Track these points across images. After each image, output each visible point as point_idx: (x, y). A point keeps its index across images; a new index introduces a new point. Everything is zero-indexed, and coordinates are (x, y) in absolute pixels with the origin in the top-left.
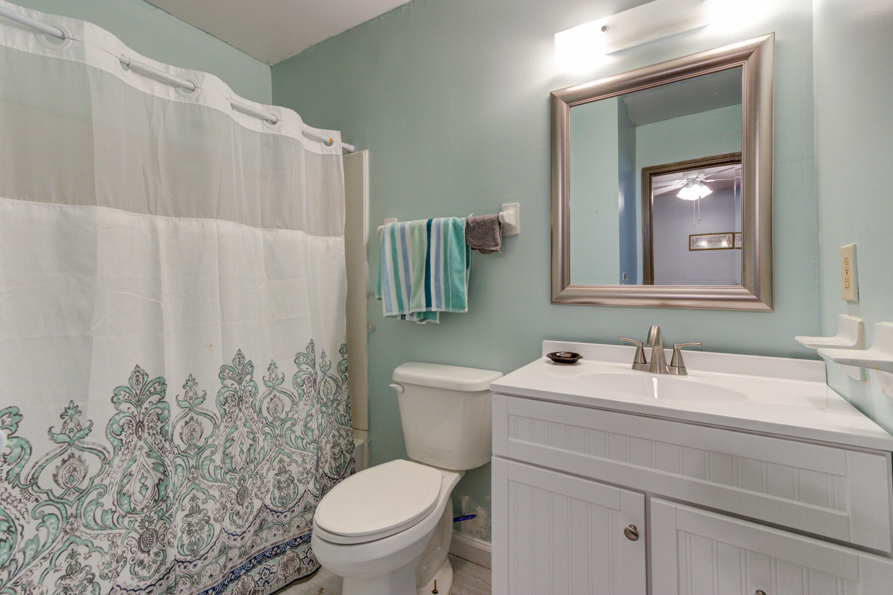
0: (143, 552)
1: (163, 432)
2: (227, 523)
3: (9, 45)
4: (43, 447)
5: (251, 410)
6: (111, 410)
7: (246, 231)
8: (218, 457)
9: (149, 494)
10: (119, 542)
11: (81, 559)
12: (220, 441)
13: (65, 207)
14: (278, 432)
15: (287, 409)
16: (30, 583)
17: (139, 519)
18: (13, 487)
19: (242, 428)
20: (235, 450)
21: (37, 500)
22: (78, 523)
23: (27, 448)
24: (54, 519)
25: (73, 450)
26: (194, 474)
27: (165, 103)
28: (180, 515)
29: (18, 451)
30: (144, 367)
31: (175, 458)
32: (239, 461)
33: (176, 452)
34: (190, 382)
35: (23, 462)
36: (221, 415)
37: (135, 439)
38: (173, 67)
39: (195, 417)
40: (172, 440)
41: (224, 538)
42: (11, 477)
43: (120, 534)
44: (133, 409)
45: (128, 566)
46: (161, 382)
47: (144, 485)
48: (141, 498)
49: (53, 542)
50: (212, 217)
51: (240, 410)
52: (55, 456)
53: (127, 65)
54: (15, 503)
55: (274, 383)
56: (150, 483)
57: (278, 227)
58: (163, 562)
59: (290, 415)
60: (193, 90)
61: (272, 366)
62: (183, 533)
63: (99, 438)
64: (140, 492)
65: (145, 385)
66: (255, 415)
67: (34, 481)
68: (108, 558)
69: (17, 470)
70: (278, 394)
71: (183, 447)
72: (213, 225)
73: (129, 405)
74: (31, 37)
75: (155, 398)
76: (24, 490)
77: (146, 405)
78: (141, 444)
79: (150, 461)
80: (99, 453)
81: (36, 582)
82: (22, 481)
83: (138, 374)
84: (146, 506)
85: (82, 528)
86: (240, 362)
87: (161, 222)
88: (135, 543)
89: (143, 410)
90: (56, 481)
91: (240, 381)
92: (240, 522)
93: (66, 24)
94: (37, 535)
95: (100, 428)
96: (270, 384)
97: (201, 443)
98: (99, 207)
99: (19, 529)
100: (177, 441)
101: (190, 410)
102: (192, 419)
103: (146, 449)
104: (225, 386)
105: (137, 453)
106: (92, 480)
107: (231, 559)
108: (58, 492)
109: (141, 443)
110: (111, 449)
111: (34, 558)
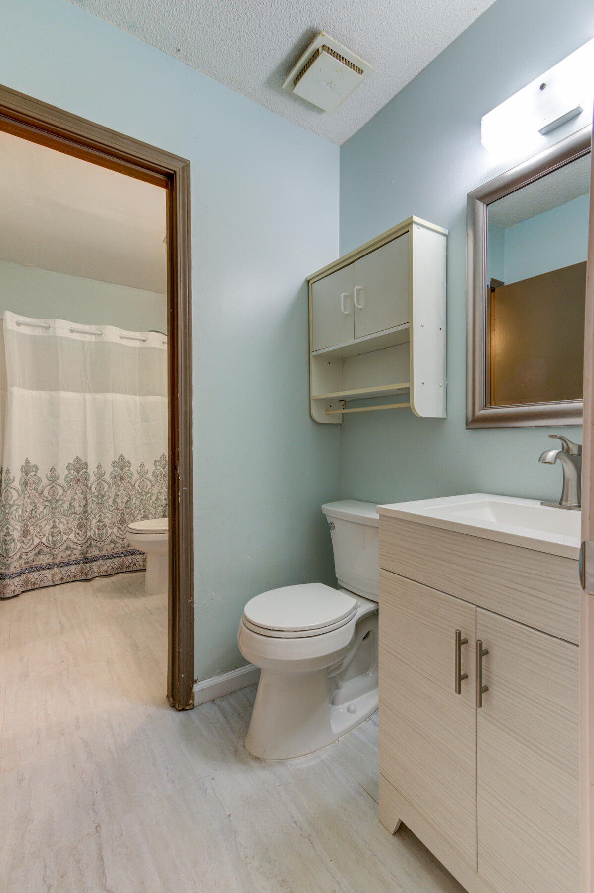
0: (79, 530)
1: (87, 485)
2: (115, 531)
3: (34, 334)
4: (45, 481)
5: (128, 484)
6: (66, 472)
7: (130, 398)
8: (111, 501)
9: (82, 508)
10: (70, 523)
11: (57, 524)
12: (113, 494)
13: (50, 392)
14: (144, 498)
15: (149, 487)
16: (41, 526)
17: (78, 517)
18: (36, 492)
19: (122, 491)
20: (119, 500)
21: (43, 499)
22: (56, 511)
23: (40, 480)
24: (48, 507)
25: (54, 484)
26: (101, 505)
27: (90, 342)
28: (94, 522)
29: (37, 480)
30: (80, 457)
31: (92, 497)
32: (121, 506)
33: (93, 495)
34: (99, 466)
35: (39, 485)
36: (113, 483)
37: (77, 485)
38: (87, 326)
39: (101, 482)
40: (91, 489)
41: (113, 537)
42: (36, 489)
43: (71, 520)
44: (75, 473)
45: (73, 533)
46: (86, 464)
47: (80, 505)
48: (79, 510)
49: (48, 515)
50: (109, 392)
51: (122, 483)
52: (48, 485)
53: (72, 331)
54: (37, 498)
55: (143, 474)
56: (82, 504)
57: (147, 395)
58: (86, 537)
60: (101, 335)
61: (142, 465)
62: (96, 528)
63: (62, 481)
64: (79, 507)
65: (81, 464)
66: (131, 487)
67: (42, 492)
68: (66, 527)
70: (144, 479)
71: (96, 494)
72: (110, 396)
73: (74, 471)
74: (40, 329)
75: (84, 471)
76: (39, 494)
77: (81, 473)
79: (83, 496)
80: (62, 487)
81: (43, 526)
82: (39, 491)
83: (78, 459)
84: (81, 513)
86: (122, 460)
87: (88, 396)
88: (76, 525)
89: (80, 475)
90: (49, 494)
91: (122, 469)
92: (121, 532)
93: (50, 322)
94: (43, 511)
95: (62, 478)
96: (140, 474)
97: (103, 493)
98: (61, 392)
99: (38, 507)
100: (93, 490)
101: (99, 478)
103: (81, 491)
104: (115, 471)
105: (77, 491)
106: (60, 496)
107: (117, 548)
108: (50, 498)
109: (79, 488)
110: (67, 487)
111: (42, 518)
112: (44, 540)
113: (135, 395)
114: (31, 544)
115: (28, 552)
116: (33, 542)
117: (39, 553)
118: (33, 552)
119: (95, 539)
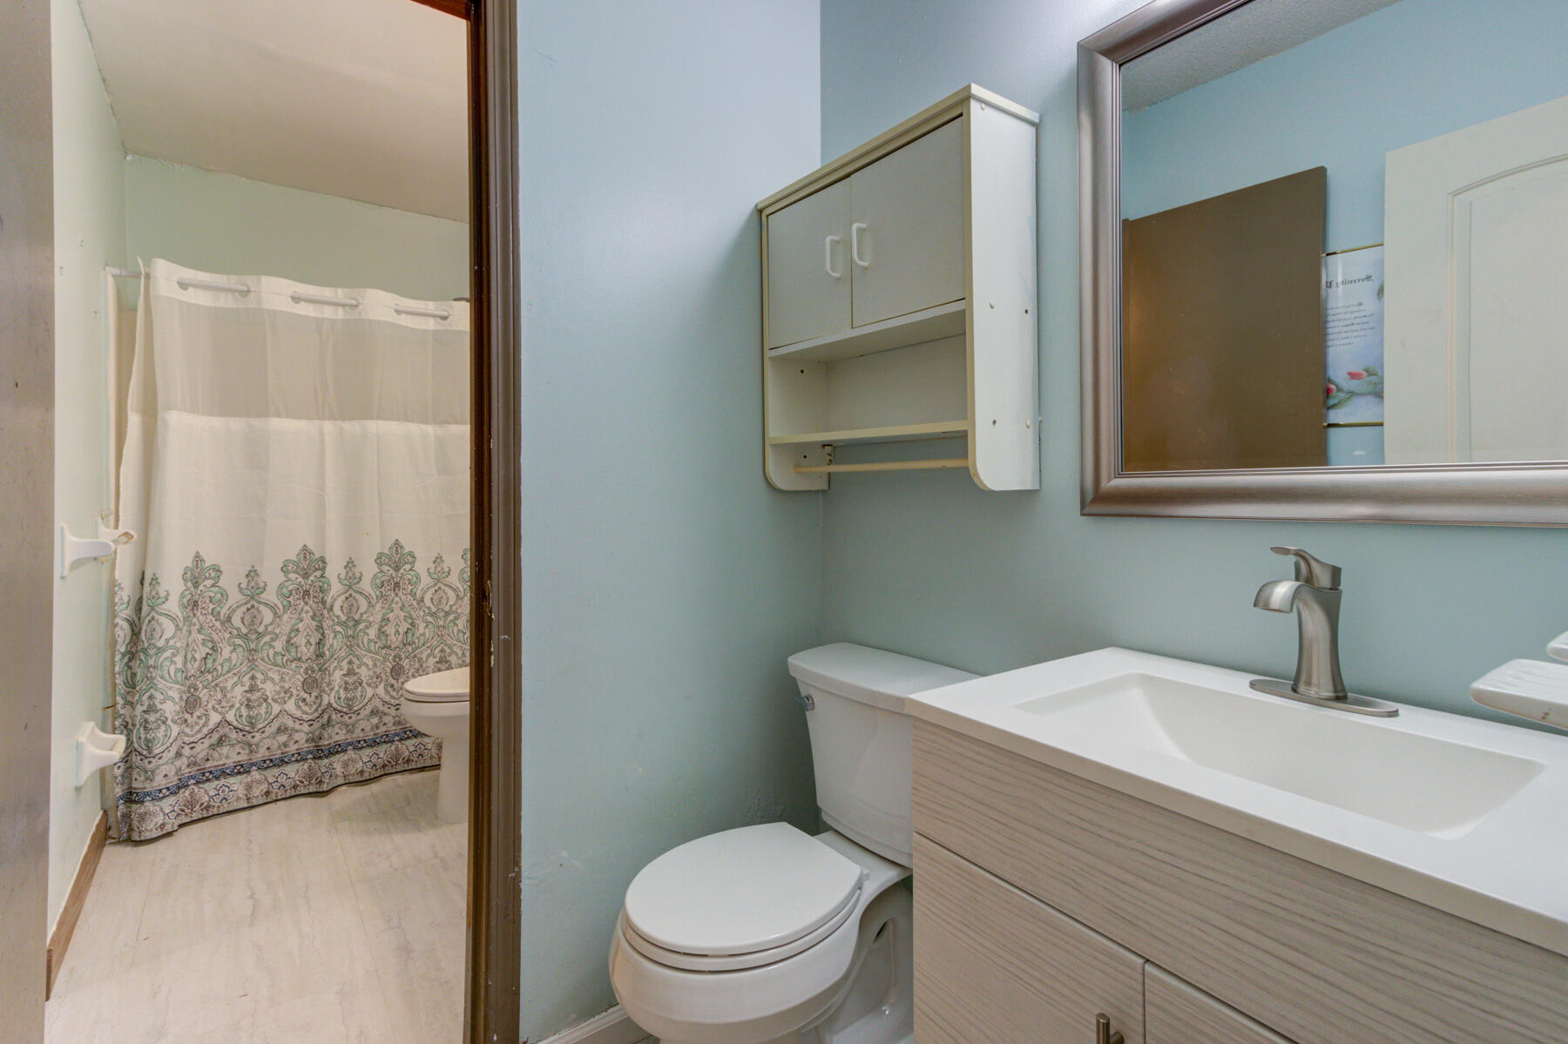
0: (306, 692)
1: (323, 602)
2: (381, 690)
3: (217, 305)
4: (235, 597)
5: (409, 597)
6: (281, 578)
7: (414, 429)
8: (372, 632)
10: (287, 679)
11: (258, 682)
12: (377, 618)
13: (249, 419)
14: (441, 623)
15: (451, 602)
16: (225, 688)
17: (304, 667)
18: (216, 620)
19: (397, 611)
20: (390, 630)
21: (231, 633)
22: (258, 656)
23: (225, 595)
24: (241, 650)
25: (253, 602)
26: (352, 641)
27: (333, 321)
28: (338, 674)
29: (218, 596)
30: (311, 547)
31: (334, 625)
32: (395, 640)
33: (336, 620)
34: (350, 565)
35: (222, 605)
36: (377, 597)
37: (302, 603)
38: (329, 289)
39: (354, 594)
40: (332, 609)
41: (377, 703)
42: (215, 613)
43: (288, 674)
44: (300, 579)
45: (293, 699)
46: (322, 560)
47: (308, 642)
48: (307, 652)
49: (241, 664)
50: (372, 418)
51: (396, 595)
52: (242, 605)
53: (297, 299)
54: (218, 631)
56: (313, 641)
57: (449, 422)
58: (320, 705)
59: (454, 608)
60: (356, 306)
61: (438, 560)
62: (340, 688)
63: (270, 596)
64: (306, 646)
65: (311, 561)
66: (415, 602)
67: (229, 619)
68: (278, 688)
69: (218, 609)
70: (443, 587)
71: (343, 618)
72: (373, 425)
73: (296, 576)
74: (230, 295)
75: (318, 573)
76: (223, 624)
77: (312, 578)
78: (307, 610)
79: (314, 623)
80: (272, 608)
81: (229, 688)
82: (222, 617)
83: (305, 552)
84: (310, 659)
85: (259, 660)
86: (397, 551)
87: (328, 426)
88: (299, 684)
89: (309, 582)
90: (243, 623)
91: (397, 569)
92: (394, 694)
93: (250, 281)
94: (230, 657)
95: (272, 589)
96: (435, 576)
97: (357, 617)
98: (272, 419)
99: (220, 650)
100: (337, 610)
101: (350, 588)
102: (351, 595)
103: (311, 614)
104: (381, 572)
105: (304, 615)
106: (266, 627)
107: (385, 724)
108: (245, 631)
109: (306, 608)
110: (281, 607)
111: (228, 672)
112: (230, 717)
113: (425, 422)
114: (204, 726)
115: (196, 743)
116: (208, 720)
117: (220, 742)
118: (207, 742)
119: (339, 708)
